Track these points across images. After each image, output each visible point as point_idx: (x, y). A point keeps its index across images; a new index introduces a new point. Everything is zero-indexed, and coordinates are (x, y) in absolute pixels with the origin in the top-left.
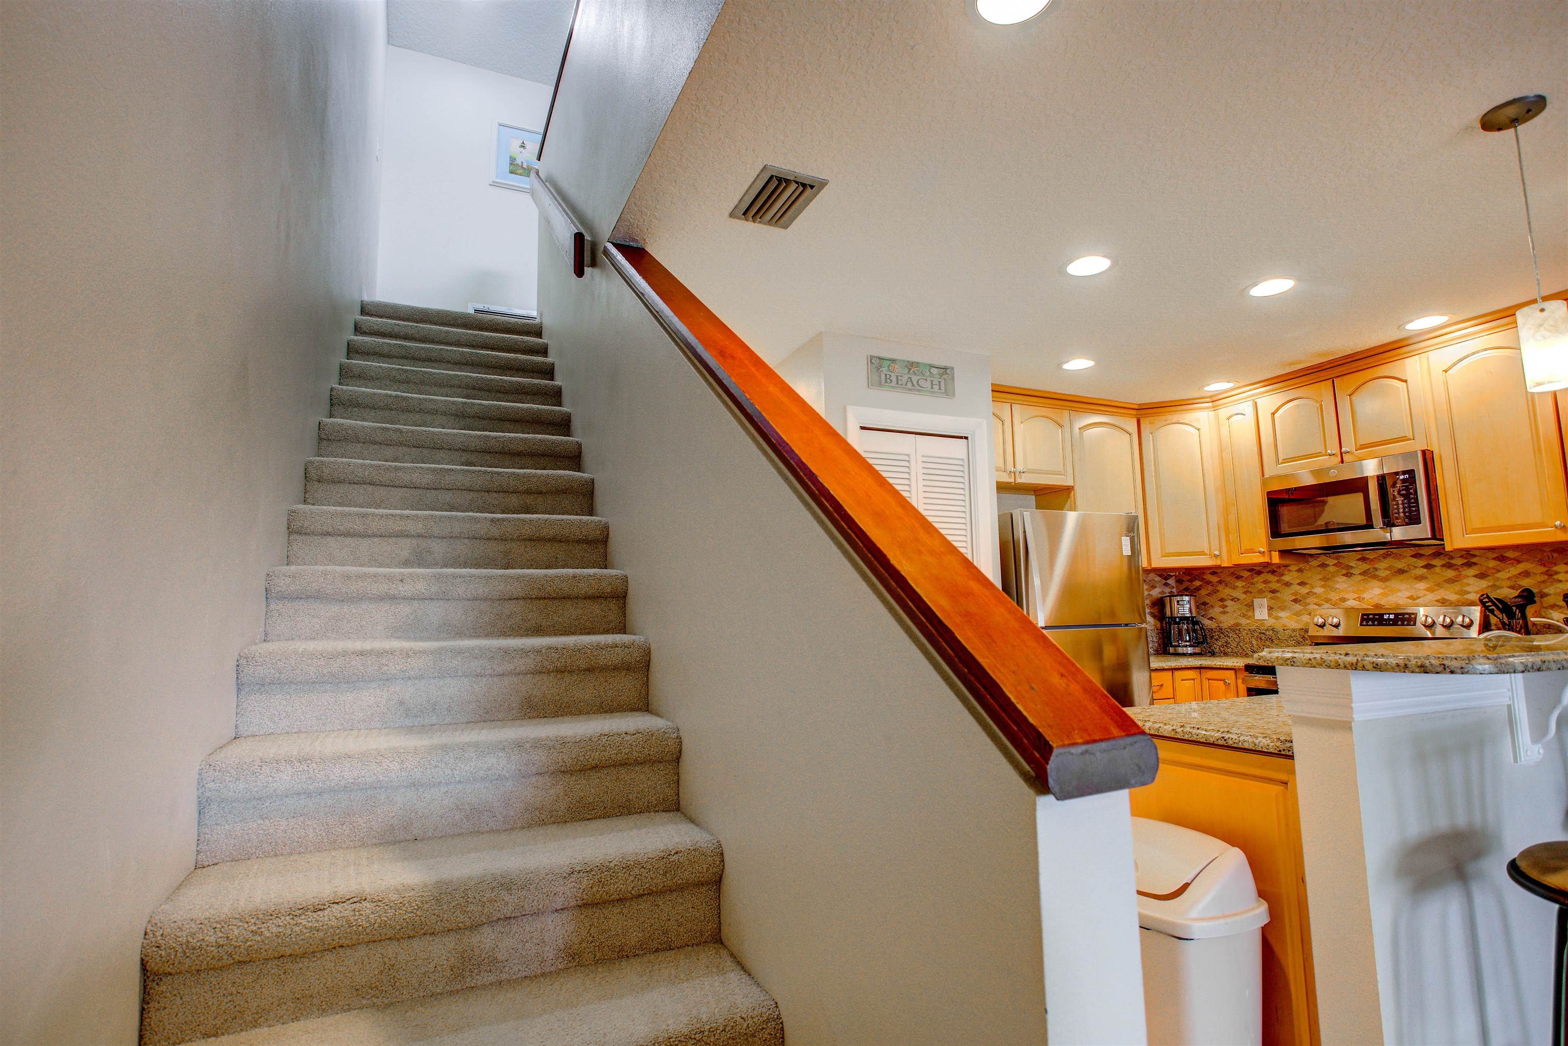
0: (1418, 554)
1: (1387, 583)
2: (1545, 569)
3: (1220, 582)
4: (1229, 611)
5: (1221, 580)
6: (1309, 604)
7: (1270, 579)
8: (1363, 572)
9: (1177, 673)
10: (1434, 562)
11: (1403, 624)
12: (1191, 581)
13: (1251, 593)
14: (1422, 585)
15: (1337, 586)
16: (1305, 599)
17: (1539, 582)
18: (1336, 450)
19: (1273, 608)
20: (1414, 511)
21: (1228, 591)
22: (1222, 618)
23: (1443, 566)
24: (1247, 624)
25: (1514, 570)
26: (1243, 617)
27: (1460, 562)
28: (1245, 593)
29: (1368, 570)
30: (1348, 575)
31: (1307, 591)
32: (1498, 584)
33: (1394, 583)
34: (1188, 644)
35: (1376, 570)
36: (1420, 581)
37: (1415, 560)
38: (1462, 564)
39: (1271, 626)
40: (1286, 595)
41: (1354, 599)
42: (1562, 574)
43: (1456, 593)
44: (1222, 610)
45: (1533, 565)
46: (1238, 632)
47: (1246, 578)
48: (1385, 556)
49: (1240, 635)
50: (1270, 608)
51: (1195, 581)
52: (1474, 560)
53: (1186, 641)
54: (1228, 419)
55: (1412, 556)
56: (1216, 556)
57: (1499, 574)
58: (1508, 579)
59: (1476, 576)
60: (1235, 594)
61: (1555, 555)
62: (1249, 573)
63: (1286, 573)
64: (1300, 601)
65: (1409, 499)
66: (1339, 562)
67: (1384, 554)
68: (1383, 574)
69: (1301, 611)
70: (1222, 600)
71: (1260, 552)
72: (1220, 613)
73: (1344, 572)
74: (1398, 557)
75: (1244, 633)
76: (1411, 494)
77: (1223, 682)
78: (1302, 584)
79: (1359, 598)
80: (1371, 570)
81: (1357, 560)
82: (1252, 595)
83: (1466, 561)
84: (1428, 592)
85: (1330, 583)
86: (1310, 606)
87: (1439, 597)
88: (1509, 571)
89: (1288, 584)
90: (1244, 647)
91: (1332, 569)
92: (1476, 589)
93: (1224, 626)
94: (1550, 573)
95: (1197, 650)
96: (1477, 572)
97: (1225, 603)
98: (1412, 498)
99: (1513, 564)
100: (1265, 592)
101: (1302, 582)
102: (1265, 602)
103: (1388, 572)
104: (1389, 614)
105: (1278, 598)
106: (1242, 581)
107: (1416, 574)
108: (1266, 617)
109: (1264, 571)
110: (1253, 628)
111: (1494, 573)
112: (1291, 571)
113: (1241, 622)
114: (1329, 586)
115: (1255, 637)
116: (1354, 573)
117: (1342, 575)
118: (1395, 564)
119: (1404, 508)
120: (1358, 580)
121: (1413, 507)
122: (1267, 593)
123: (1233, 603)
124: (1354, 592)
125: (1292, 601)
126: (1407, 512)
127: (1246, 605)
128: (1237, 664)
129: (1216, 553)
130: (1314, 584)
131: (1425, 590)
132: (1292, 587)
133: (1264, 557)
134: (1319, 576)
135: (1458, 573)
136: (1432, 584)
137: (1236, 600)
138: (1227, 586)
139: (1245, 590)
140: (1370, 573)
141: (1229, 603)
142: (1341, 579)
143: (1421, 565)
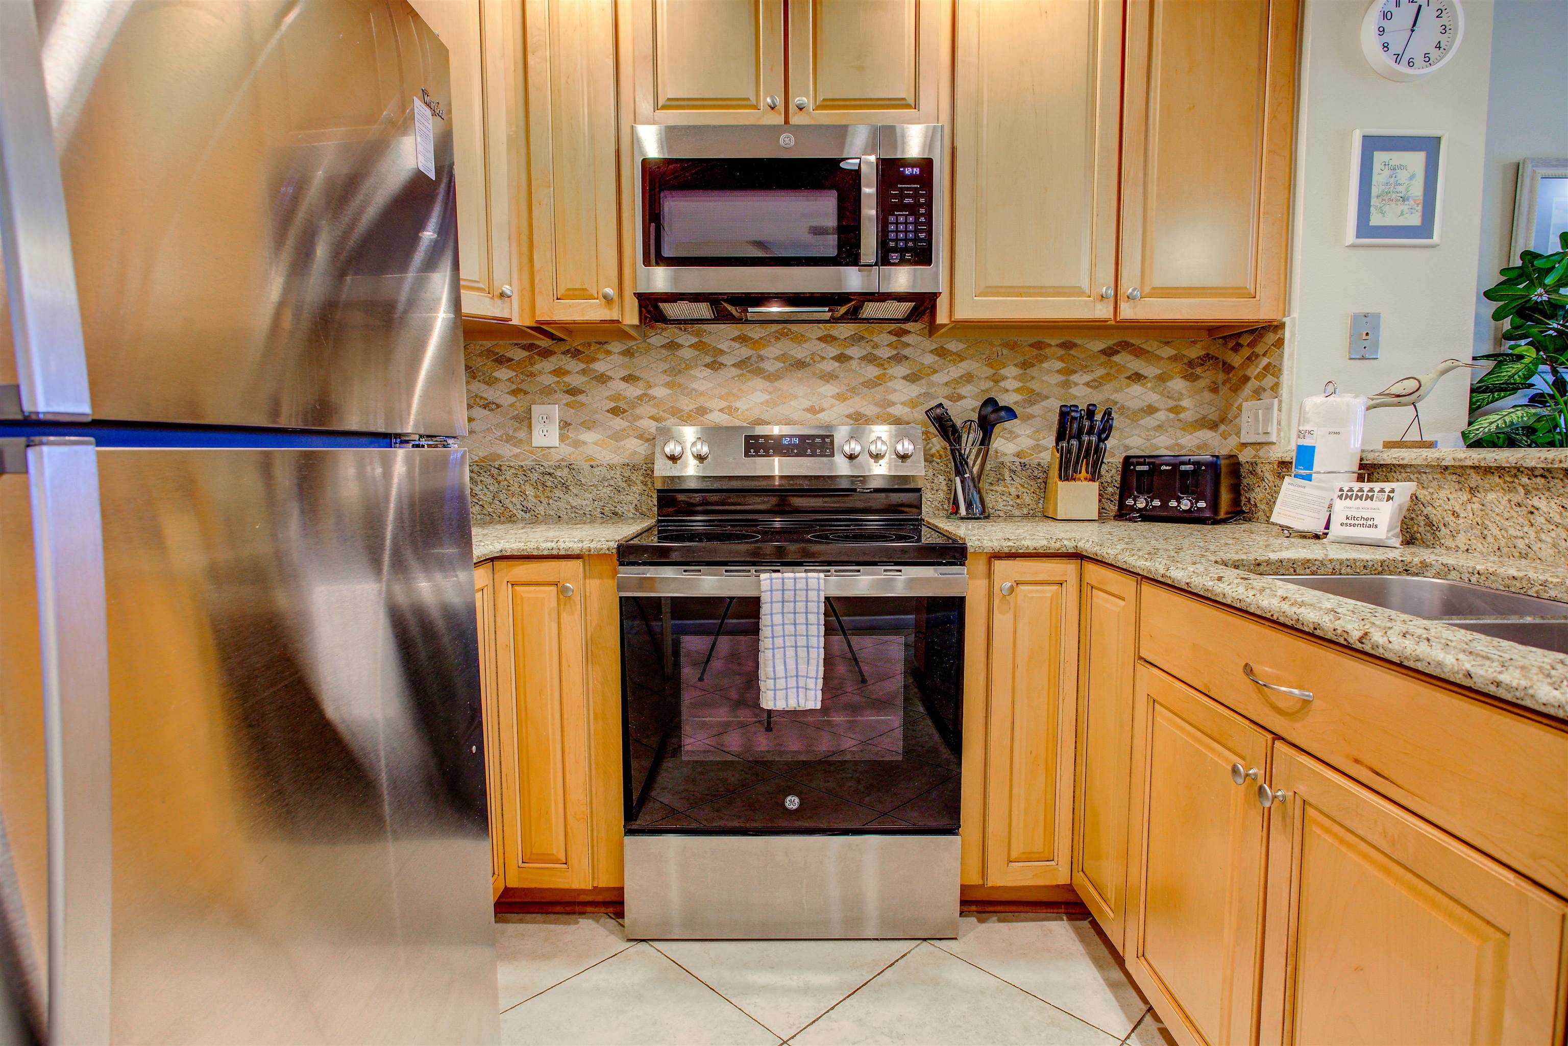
0: (831, 336)
1: (779, 384)
2: (991, 372)
4: (478, 429)
6: (642, 418)
7: (567, 368)
8: (741, 361)
10: (849, 352)
11: (813, 455)
13: (526, 393)
14: (829, 389)
15: (695, 385)
16: (634, 407)
17: (982, 391)
18: (779, 101)
19: (570, 424)
20: (922, 240)
21: (477, 387)
23: (863, 358)
24: (515, 456)
25: (955, 371)
26: (507, 442)
27: (884, 353)
28: (514, 393)
29: (749, 358)
30: (715, 366)
31: (639, 392)
32: (930, 391)
33: (787, 385)
35: (762, 359)
36: (827, 381)
37: (824, 345)
38: (889, 358)
39: (563, 460)
40: (598, 399)
41: (721, 410)
43: (876, 404)
45: (978, 365)
46: (495, 472)
47: (519, 362)
48: (780, 334)
49: (500, 478)
50: (565, 425)
52: (906, 352)
55: (820, 339)
57: (935, 376)
58: (946, 384)
59: (905, 378)
60: (490, 394)
61: (1005, 352)
62: (526, 354)
63: (601, 356)
64: (625, 411)
65: (917, 216)
66: (701, 342)
67: (777, 331)
68: (771, 366)
69: (623, 430)
71: (605, 297)
73: (708, 359)
74: (799, 339)
75: (509, 474)
76: (922, 205)
77: (554, 588)
78: (629, 379)
79: (729, 407)
81: (733, 340)
82: (529, 397)
83: (896, 352)
84: (837, 402)
85: (681, 379)
86: (641, 421)
87: (852, 410)
88: (948, 372)
89: (602, 379)
90: (507, 502)
91: (687, 353)
92: (905, 398)
94: (996, 378)
96: (909, 372)
97: (470, 413)
98: (922, 215)
99: (954, 361)
100: (556, 392)
101: (630, 375)
102: (555, 411)
103: (779, 365)
104: (791, 436)
105: (582, 404)
106: (508, 367)
107: (822, 371)
108: (556, 443)
109: (556, 350)
110: (528, 463)
111: (929, 375)
112: (609, 353)
113: (500, 452)
114: (680, 385)
115: (533, 482)
116: (725, 363)
117: (705, 366)
118: (792, 353)
119: (906, 231)
120: (730, 376)
121: (922, 231)
122: (560, 395)
123: (486, 412)
124: (721, 398)
125: (608, 411)
126: (911, 240)
127: (513, 418)
128: (593, 545)
129: (507, 289)
130: (651, 380)
131: (832, 397)
132: (610, 384)
133: (611, 309)
134: (665, 366)
135: (882, 372)
136: (844, 388)
137: (494, 406)
138: (474, 378)
139: (514, 387)
140: (752, 365)
141: (476, 413)
142: (701, 373)
143: (832, 355)
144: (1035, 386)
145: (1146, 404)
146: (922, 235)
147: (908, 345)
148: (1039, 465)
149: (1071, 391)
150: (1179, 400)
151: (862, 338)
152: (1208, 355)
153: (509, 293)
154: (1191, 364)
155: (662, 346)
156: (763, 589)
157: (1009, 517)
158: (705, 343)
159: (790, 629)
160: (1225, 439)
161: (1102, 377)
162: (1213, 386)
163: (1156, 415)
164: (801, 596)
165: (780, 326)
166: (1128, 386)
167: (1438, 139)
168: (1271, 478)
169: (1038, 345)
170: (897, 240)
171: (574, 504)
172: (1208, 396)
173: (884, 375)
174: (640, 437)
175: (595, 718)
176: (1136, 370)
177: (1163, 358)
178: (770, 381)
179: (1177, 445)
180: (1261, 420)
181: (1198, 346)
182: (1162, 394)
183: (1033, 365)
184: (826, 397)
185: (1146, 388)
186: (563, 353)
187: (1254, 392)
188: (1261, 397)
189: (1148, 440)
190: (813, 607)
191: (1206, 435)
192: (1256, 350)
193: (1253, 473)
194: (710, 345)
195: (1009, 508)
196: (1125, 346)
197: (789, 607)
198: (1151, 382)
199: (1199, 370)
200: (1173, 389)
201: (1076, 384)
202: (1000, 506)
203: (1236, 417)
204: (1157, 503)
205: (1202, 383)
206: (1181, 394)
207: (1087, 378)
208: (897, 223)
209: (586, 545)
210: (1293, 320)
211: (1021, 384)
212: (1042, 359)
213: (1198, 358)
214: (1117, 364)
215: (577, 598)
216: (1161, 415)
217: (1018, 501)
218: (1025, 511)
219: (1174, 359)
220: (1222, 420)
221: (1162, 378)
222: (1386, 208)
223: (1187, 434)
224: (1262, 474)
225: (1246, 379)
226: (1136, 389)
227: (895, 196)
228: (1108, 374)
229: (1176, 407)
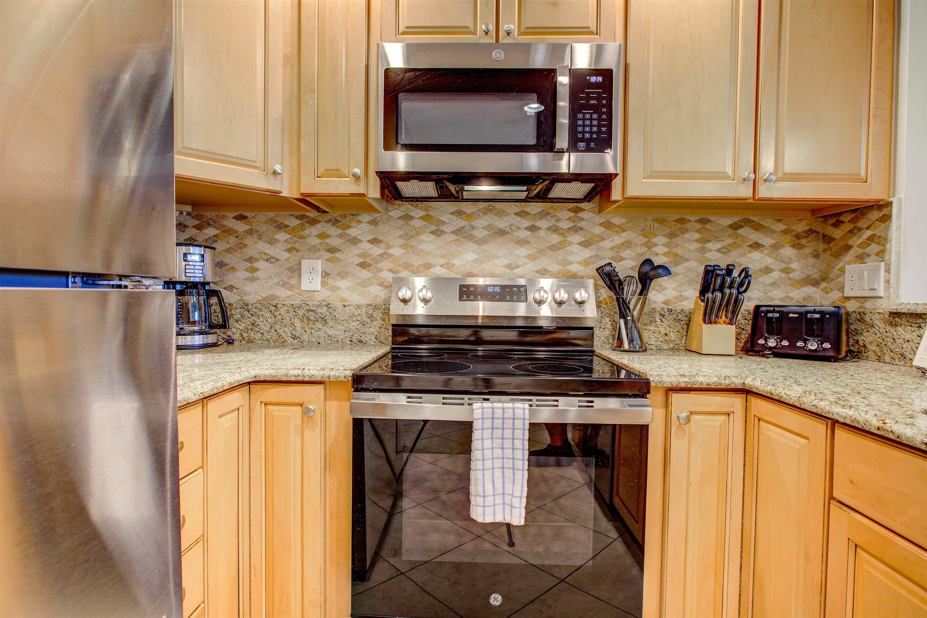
0: (525, 212)
1: (484, 247)
2: (645, 240)
3: (250, 232)
4: (261, 277)
5: (251, 229)
6: (382, 270)
7: (329, 232)
8: (457, 230)
9: (213, 406)
10: (538, 224)
11: (512, 300)
14: (523, 251)
15: (423, 247)
16: (377, 262)
17: (638, 254)
18: (492, 27)
19: (329, 274)
20: (604, 133)
21: (262, 246)
22: (249, 287)
23: (549, 229)
24: (288, 297)
25: (618, 239)
26: (282, 286)
27: (565, 225)
28: (289, 250)
29: (463, 228)
30: (438, 233)
31: (381, 251)
32: (600, 254)
33: (492, 247)
34: (196, 329)
35: (473, 229)
37: (519, 219)
38: (568, 229)
39: (323, 301)
40: (351, 256)
41: (442, 266)
42: (660, 247)
43: (558, 263)
44: (248, 275)
45: (635, 235)
46: (273, 308)
47: (294, 228)
48: (485, 212)
49: (276, 313)
50: (325, 275)
51: (207, 228)
52: (581, 224)
55: (516, 214)
56: (274, 174)
57: (603, 242)
58: (611, 249)
59: (580, 244)
60: (272, 251)
61: (656, 225)
62: (298, 222)
63: (354, 224)
64: (370, 265)
65: (600, 114)
66: (428, 215)
67: (484, 208)
68: (480, 234)
69: (368, 279)
70: (251, 260)
71: (354, 175)
72: (245, 279)
73: (433, 228)
74: (501, 214)
75: (283, 310)
76: (604, 106)
77: (299, 409)
78: (374, 241)
79: (448, 264)
80: (467, 228)
82: (299, 254)
83: (574, 225)
84: (529, 261)
85: (413, 243)
86: (382, 273)
87: (540, 267)
88: (613, 240)
90: (280, 331)
91: (417, 223)
92: (580, 259)
93: (251, 299)
94: (649, 245)
95: (211, 339)
96: (583, 239)
97: (256, 265)
98: (604, 113)
99: (617, 231)
100: (319, 250)
101: (374, 239)
102: (319, 264)
103: (486, 233)
104: (494, 286)
105: (339, 260)
106: (285, 232)
107: (518, 237)
108: (319, 287)
109: (321, 219)
110: (297, 302)
111: (598, 242)
112: (359, 222)
114: (411, 247)
115: (300, 316)
116: (445, 230)
117: (430, 233)
118: (496, 224)
119: (591, 126)
120: (449, 240)
121: (604, 126)
122: (322, 253)
123: (268, 264)
124: (441, 256)
125: (358, 265)
126: (594, 132)
127: (288, 269)
128: (332, 373)
129: (278, 168)
130: (390, 242)
131: (525, 257)
132: (360, 245)
133: (358, 185)
134: (401, 232)
135: (563, 239)
136: (535, 250)
137: (274, 260)
138: (261, 239)
139: (289, 246)
140: (465, 232)
141: (261, 265)
142: (427, 238)
143: (525, 226)
144: (679, 251)
145: (764, 266)
146: (604, 129)
147: (583, 219)
148: (682, 310)
150: (789, 263)
151: (549, 214)
152: (811, 230)
153: (280, 171)
154: (798, 236)
155: (398, 218)
156: (475, 417)
157: (660, 350)
158: (431, 216)
159: (498, 452)
160: (827, 293)
161: (729, 245)
162: (815, 253)
163: (770, 275)
164: (509, 424)
165: (487, 204)
166: (750, 252)
168: (882, 325)
169: (682, 221)
170: (583, 132)
171: (330, 333)
172: (811, 260)
173: (565, 241)
174: (381, 285)
175: (331, 518)
176: (756, 240)
177: (776, 232)
178: (480, 245)
179: (788, 297)
180: (866, 279)
181: (804, 222)
182: (776, 259)
183: (677, 236)
184: (520, 257)
185: (764, 254)
186: (326, 222)
187: (857, 257)
188: (865, 261)
189: (766, 293)
190: (518, 434)
191: (810, 290)
192: (859, 225)
193: (861, 320)
194: (434, 218)
195: (659, 343)
196: (747, 222)
197: (498, 433)
198: (767, 249)
199: (804, 241)
200: (784, 255)
201: (710, 250)
202: (652, 341)
203: (838, 277)
204: (785, 343)
205: (807, 251)
206: (791, 259)
207: (718, 245)
208: (584, 119)
209: (327, 373)
210: (900, 200)
211: (668, 250)
212: (685, 231)
213: (803, 232)
214: (741, 236)
215: (318, 417)
216: (776, 275)
217: (666, 338)
218: (672, 346)
219: (785, 232)
220: (823, 280)
221: (776, 247)
223: (795, 289)
224: (871, 322)
225: (849, 247)
226: (756, 255)
227: (582, 99)
228: (734, 243)
229: (787, 268)
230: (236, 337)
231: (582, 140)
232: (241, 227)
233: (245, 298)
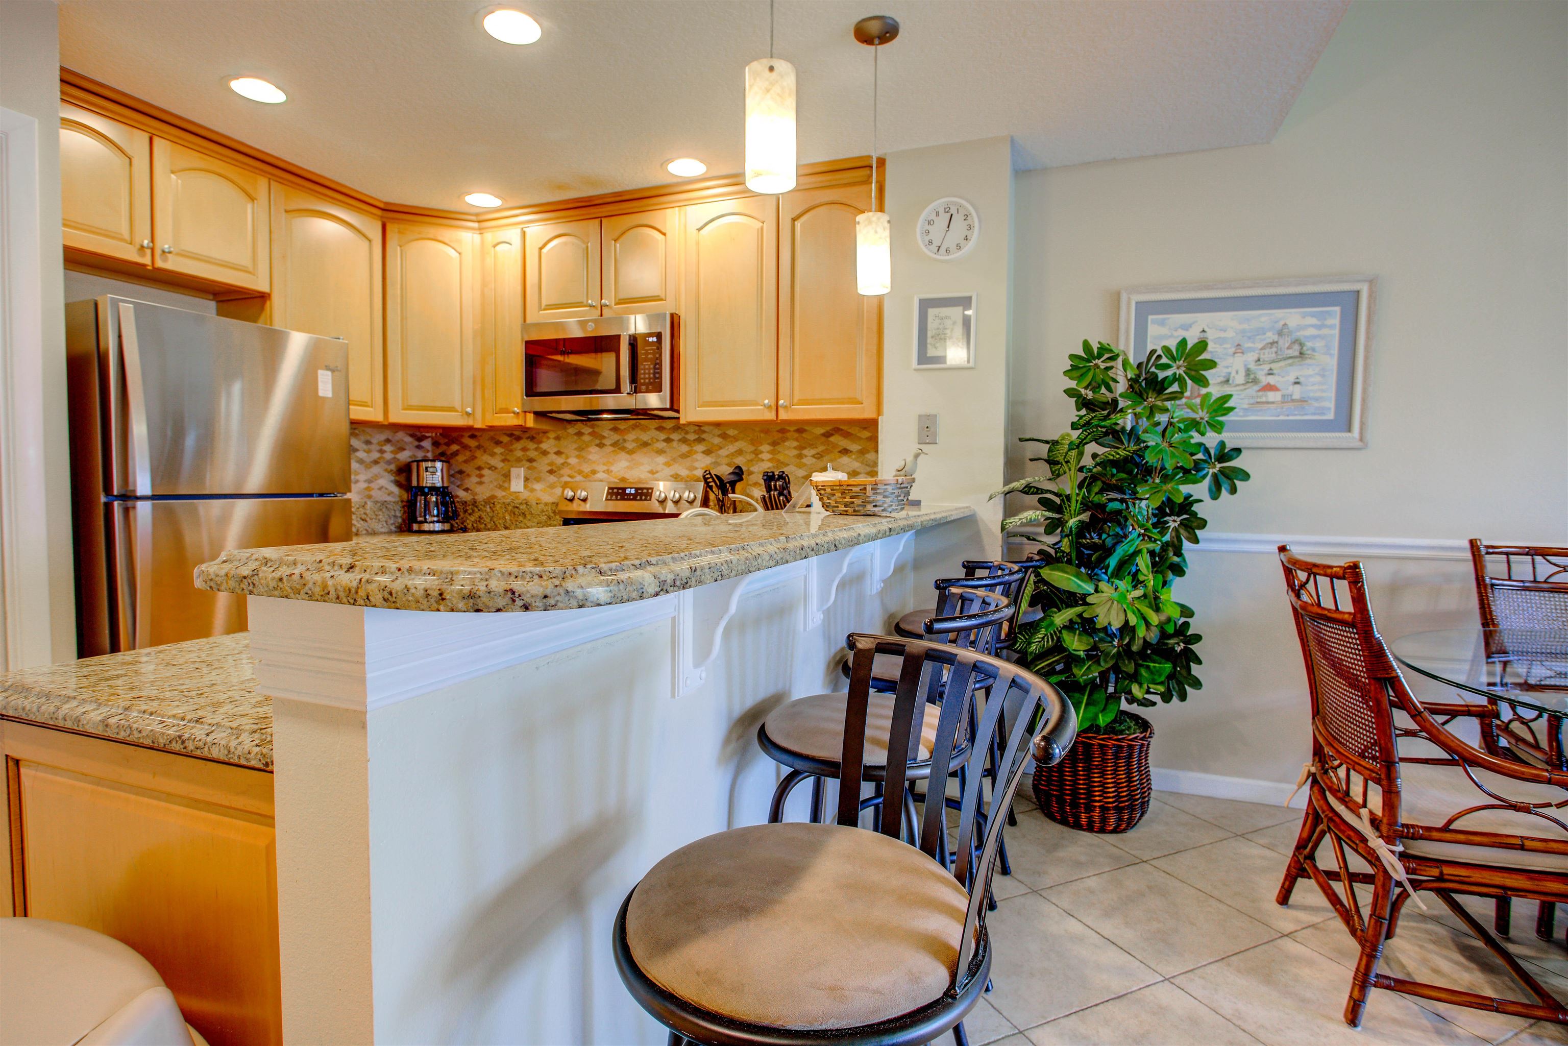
1: (634, 456)
2: (752, 448)
3: (479, 447)
4: (486, 481)
5: (479, 445)
7: (528, 447)
10: (671, 436)
11: (641, 500)
12: (448, 445)
13: (509, 461)
14: (661, 459)
15: (590, 457)
16: (560, 470)
17: (747, 460)
18: (597, 302)
19: (529, 479)
20: (654, 379)
21: (486, 458)
22: (478, 489)
23: (680, 440)
24: (503, 497)
25: (732, 448)
26: (499, 488)
27: (692, 437)
28: (503, 461)
29: (618, 441)
30: (601, 445)
31: (562, 461)
32: (719, 460)
33: (640, 457)
34: (435, 519)
35: (625, 441)
36: (660, 455)
37: (658, 433)
38: (693, 439)
39: (525, 499)
40: (543, 464)
41: (604, 472)
42: (764, 454)
43: (687, 469)
44: (478, 480)
45: (746, 444)
46: (492, 505)
47: (506, 444)
49: (494, 509)
50: (526, 479)
51: (452, 445)
52: (704, 436)
53: (434, 516)
54: (494, 246)
55: (655, 428)
56: (468, 414)
57: (720, 451)
58: (727, 456)
59: (704, 452)
60: (493, 462)
61: (762, 435)
62: (509, 439)
63: (544, 440)
64: (555, 472)
65: (654, 364)
66: (591, 429)
67: (633, 425)
68: (630, 446)
69: (555, 483)
70: (479, 468)
71: (514, 413)
72: (476, 483)
73: (597, 442)
74: (643, 428)
75: (498, 507)
76: (657, 359)
78: (558, 453)
79: (608, 470)
80: (621, 441)
81: (609, 430)
82: (510, 463)
83: (698, 435)
84: (666, 467)
85: (583, 453)
86: (562, 477)
87: (673, 472)
88: (728, 448)
89: (545, 453)
90: (497, 522)
91: (586, 438)
92: (702, 465)
93: (479, 498)
94: (756, 452)
96: (705, 448)
97: (482, 472)
98: (657, 363)
99: (732, 440)
100: (522, 460)
101: (558, 451)
102: (522, 471)
103: (634, 445)
104: (631, 488)
105: (535, 468)
106: (501, 448)
108: (522, 489)
109: (524, 436)
110: (507, 501)
111: (717, 450)
112: (548, 438)
113: (496, 494)
114: (583, 457)
115: (509, 511)
118: (641, 437)
119: (649, 374)
120: (608, 451)
122: (524, 462)
123: (490, 472)
124: (604, 464)
125: (547, 472)
127: (502, 475)
129: (471, 411)
130: (568, 454)
131: (663, 464)
132: (549, 456)
133: (518, 419)
134: (575, 446)
136: (669, 459)
137: (493, 468)
139: (503, 457)
140: (619, 445)
141: (486, 472)
142: (594, 449)
143: (662, 438)
144: (781, 457)
146: (657, 376)
149: (803, 460)
155: (574, 434)
161: (822, 451)
166: (840, 457)
167: (970, 298)
170: (644, 379)
173: (692, 450)
176: (845, 446)
178: (630, 454)
182: (862, 463)
185: (851, 459)
196: (837, 433)
201: (806, 456)
207: (813, 452)
212: (785, 440)
222: (938, 345)
227: (644, 354)
228: (826, 449)
229: (872, 471)
230: (470, 526)
231: (644, 384)
232: (473, 443)
233: (476, 497)
